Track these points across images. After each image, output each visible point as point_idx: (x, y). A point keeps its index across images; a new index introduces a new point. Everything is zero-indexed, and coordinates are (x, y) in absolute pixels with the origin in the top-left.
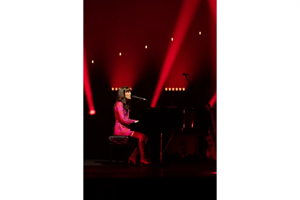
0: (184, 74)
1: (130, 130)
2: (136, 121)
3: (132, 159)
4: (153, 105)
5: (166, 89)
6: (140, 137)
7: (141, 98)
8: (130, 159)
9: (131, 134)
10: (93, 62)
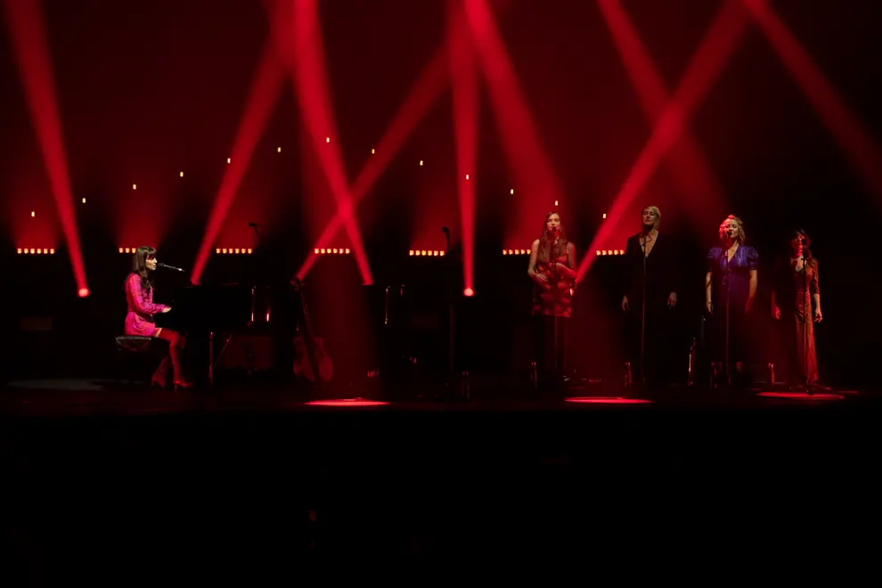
0: (251, 224)
1: (154, 325)
2: (166, 310)
3: (158, 378)
4: (195, 280)
5: (218, 251)
6: (173, 338)
7: (174, 268)
8: (154, 379)
9: (156, 332)
10: (84, 201)
